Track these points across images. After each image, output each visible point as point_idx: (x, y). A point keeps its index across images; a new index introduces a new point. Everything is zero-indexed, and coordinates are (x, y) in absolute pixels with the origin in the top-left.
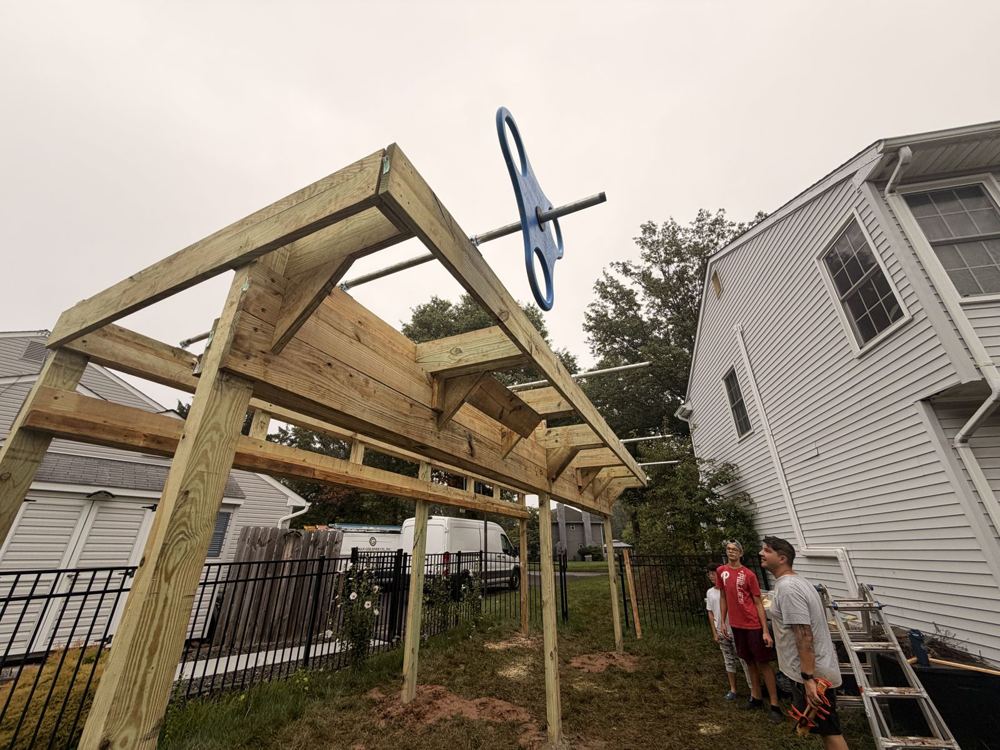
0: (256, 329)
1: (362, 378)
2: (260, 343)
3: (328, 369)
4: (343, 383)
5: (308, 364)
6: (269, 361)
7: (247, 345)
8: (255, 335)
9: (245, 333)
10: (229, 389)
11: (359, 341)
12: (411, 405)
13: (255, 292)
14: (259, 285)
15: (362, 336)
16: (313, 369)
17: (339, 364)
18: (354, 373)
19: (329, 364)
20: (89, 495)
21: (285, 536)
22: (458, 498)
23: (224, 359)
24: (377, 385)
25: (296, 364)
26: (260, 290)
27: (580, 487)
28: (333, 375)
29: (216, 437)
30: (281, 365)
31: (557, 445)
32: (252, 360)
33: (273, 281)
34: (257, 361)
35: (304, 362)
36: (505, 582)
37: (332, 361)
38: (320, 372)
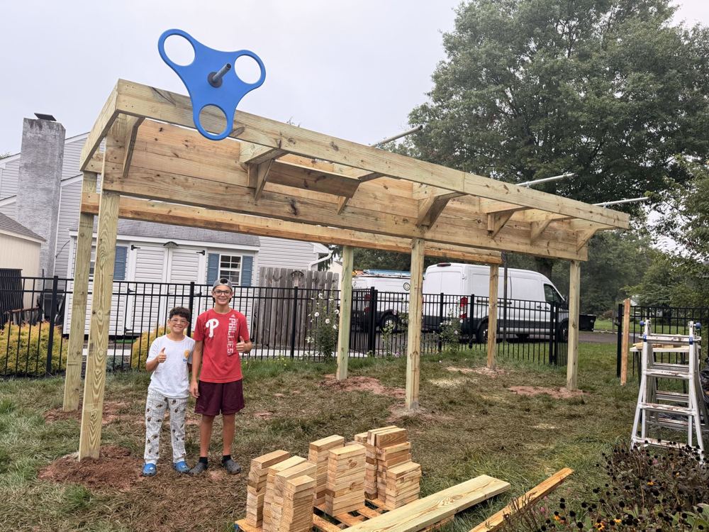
0: (113, 168)
1: (182, 178)
2: (117, 174)
3: (158, 178)
4: (169, 183)
5: (145, 178)
6: (123, 182)
7: (111, 177)
8: (114, 171)
9: (109, 172)
10: (109, 197)
11: (177, 156)
12: (227, 188)
13: (110, 150)
14: (110, 146)
15: (179, 154)
16: (149, 180)
17: (165, 174)
18: (176, 176)
19: (158, 175)
20: (165, 244)
21: (292, 274)
22: (389, 244)
23: (104, 186)
24: (194, 180)
25: (138, 180)
26: (112, 149)
27: (491, 232)
28: (162, 181)
29: (108, 218)
30: (130, 182)
31: (426, 196)
32: (115, 183)
33: (117, 141)
34: (117, 183)
35: (142, 178)
36: (545, 333)
37: (160, 173)
38: (153, 181)
